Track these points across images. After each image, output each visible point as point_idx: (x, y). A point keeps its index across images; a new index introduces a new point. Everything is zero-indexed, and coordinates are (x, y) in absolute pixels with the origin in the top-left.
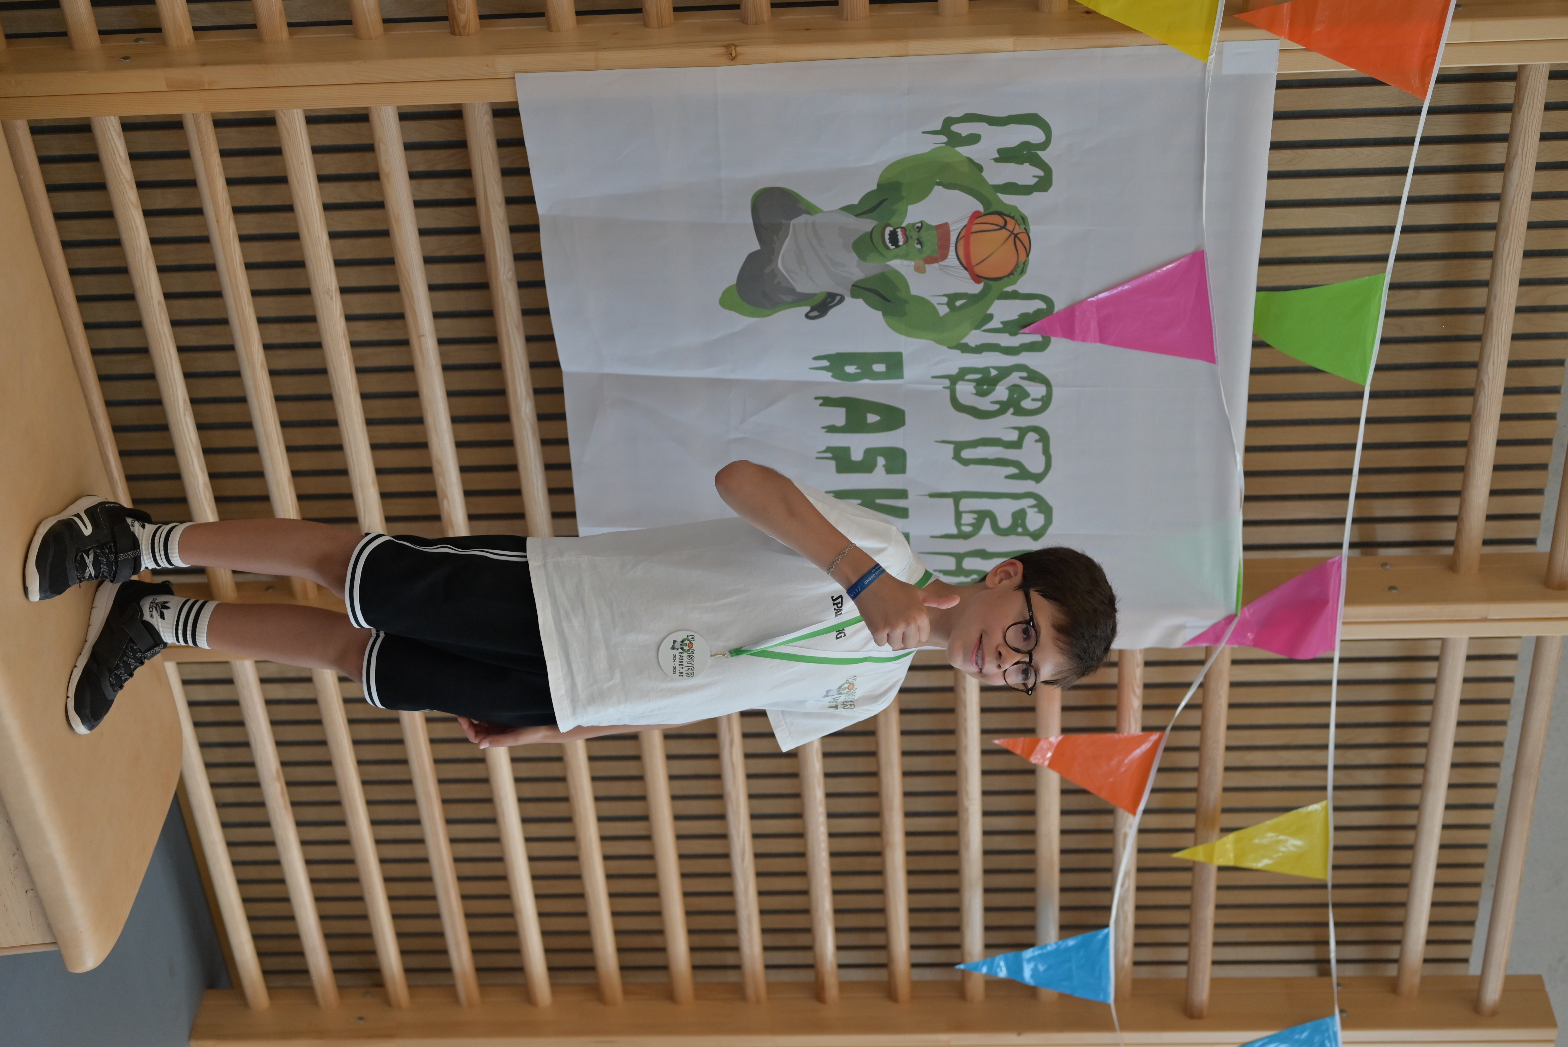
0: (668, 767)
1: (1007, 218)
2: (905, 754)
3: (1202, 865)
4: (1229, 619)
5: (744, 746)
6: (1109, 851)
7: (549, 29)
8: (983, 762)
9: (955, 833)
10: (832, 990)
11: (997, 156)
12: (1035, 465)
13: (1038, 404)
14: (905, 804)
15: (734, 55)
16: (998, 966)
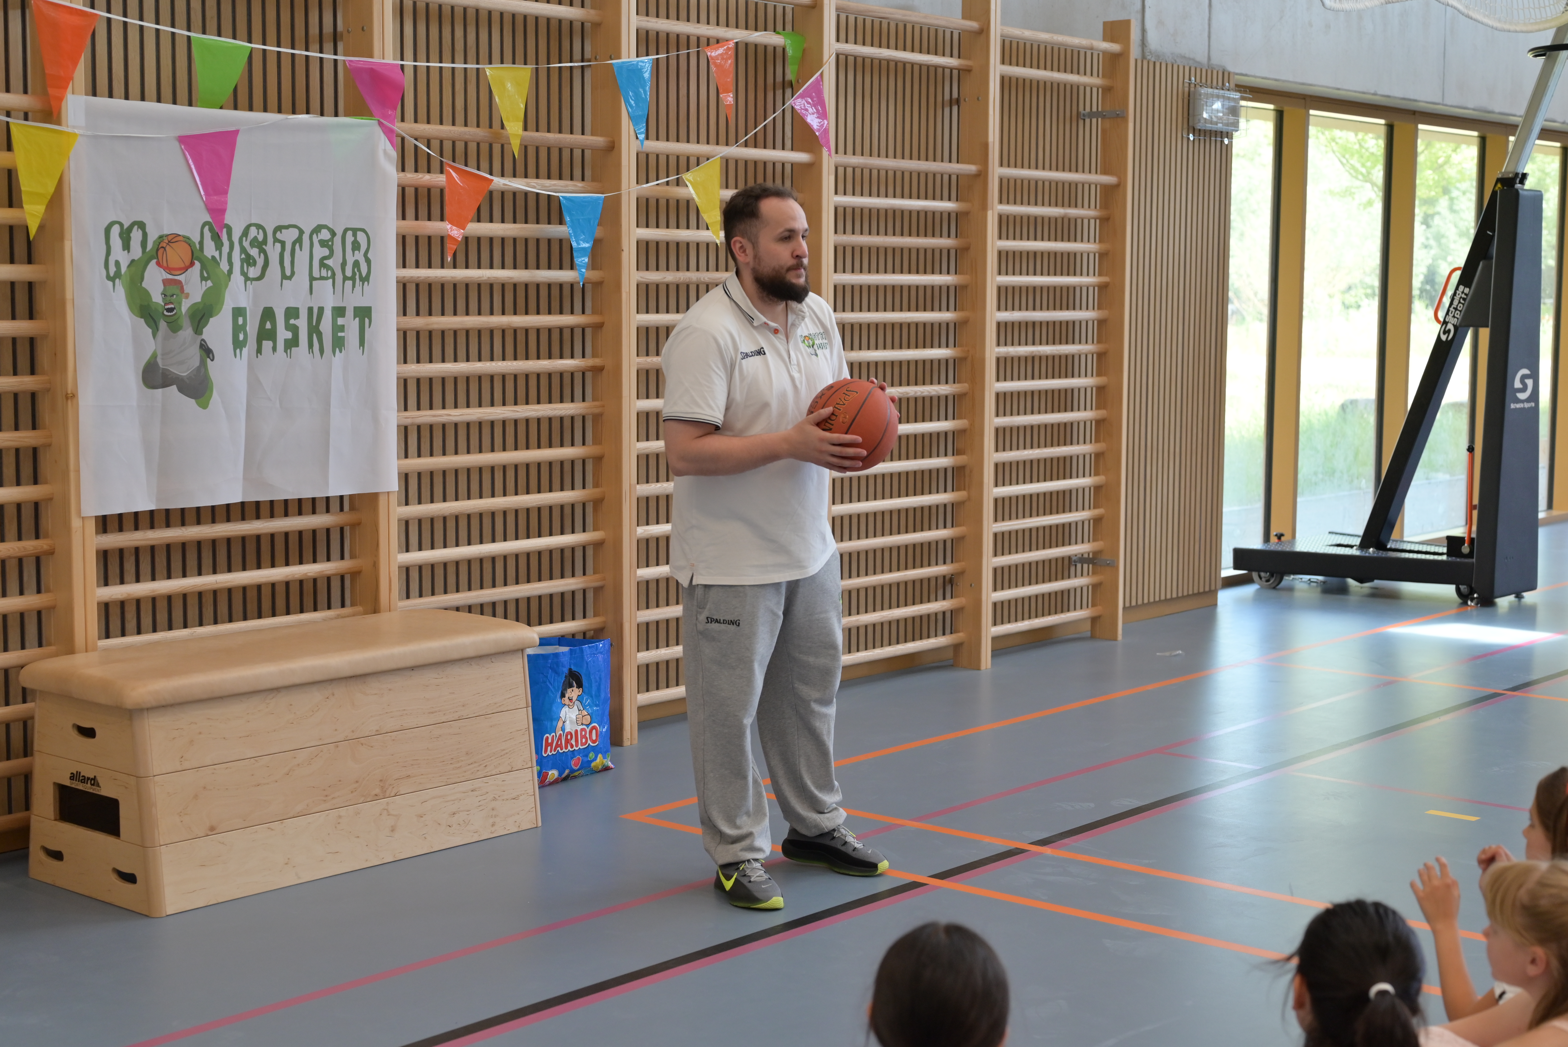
0: (463, 454)
1: (160, 246)
2: (455, 314)
3: (522, 139)
4: (380, 124)
5: (450, 408)
6: (514, 194)
7: (51, 499)
8: (461, 268)
9: (503, 285)
10: (597, 362)
11: (126, 251)
12: (293, 234)
13: (260, 231)
14: (485, 315)
15: (72, 395)
16: (581, 262)
